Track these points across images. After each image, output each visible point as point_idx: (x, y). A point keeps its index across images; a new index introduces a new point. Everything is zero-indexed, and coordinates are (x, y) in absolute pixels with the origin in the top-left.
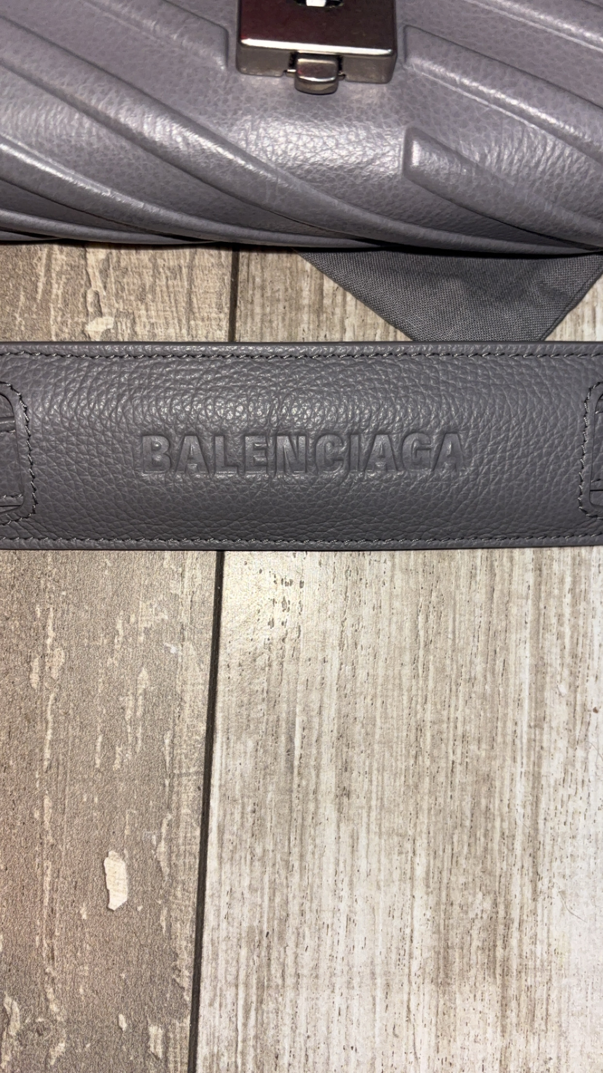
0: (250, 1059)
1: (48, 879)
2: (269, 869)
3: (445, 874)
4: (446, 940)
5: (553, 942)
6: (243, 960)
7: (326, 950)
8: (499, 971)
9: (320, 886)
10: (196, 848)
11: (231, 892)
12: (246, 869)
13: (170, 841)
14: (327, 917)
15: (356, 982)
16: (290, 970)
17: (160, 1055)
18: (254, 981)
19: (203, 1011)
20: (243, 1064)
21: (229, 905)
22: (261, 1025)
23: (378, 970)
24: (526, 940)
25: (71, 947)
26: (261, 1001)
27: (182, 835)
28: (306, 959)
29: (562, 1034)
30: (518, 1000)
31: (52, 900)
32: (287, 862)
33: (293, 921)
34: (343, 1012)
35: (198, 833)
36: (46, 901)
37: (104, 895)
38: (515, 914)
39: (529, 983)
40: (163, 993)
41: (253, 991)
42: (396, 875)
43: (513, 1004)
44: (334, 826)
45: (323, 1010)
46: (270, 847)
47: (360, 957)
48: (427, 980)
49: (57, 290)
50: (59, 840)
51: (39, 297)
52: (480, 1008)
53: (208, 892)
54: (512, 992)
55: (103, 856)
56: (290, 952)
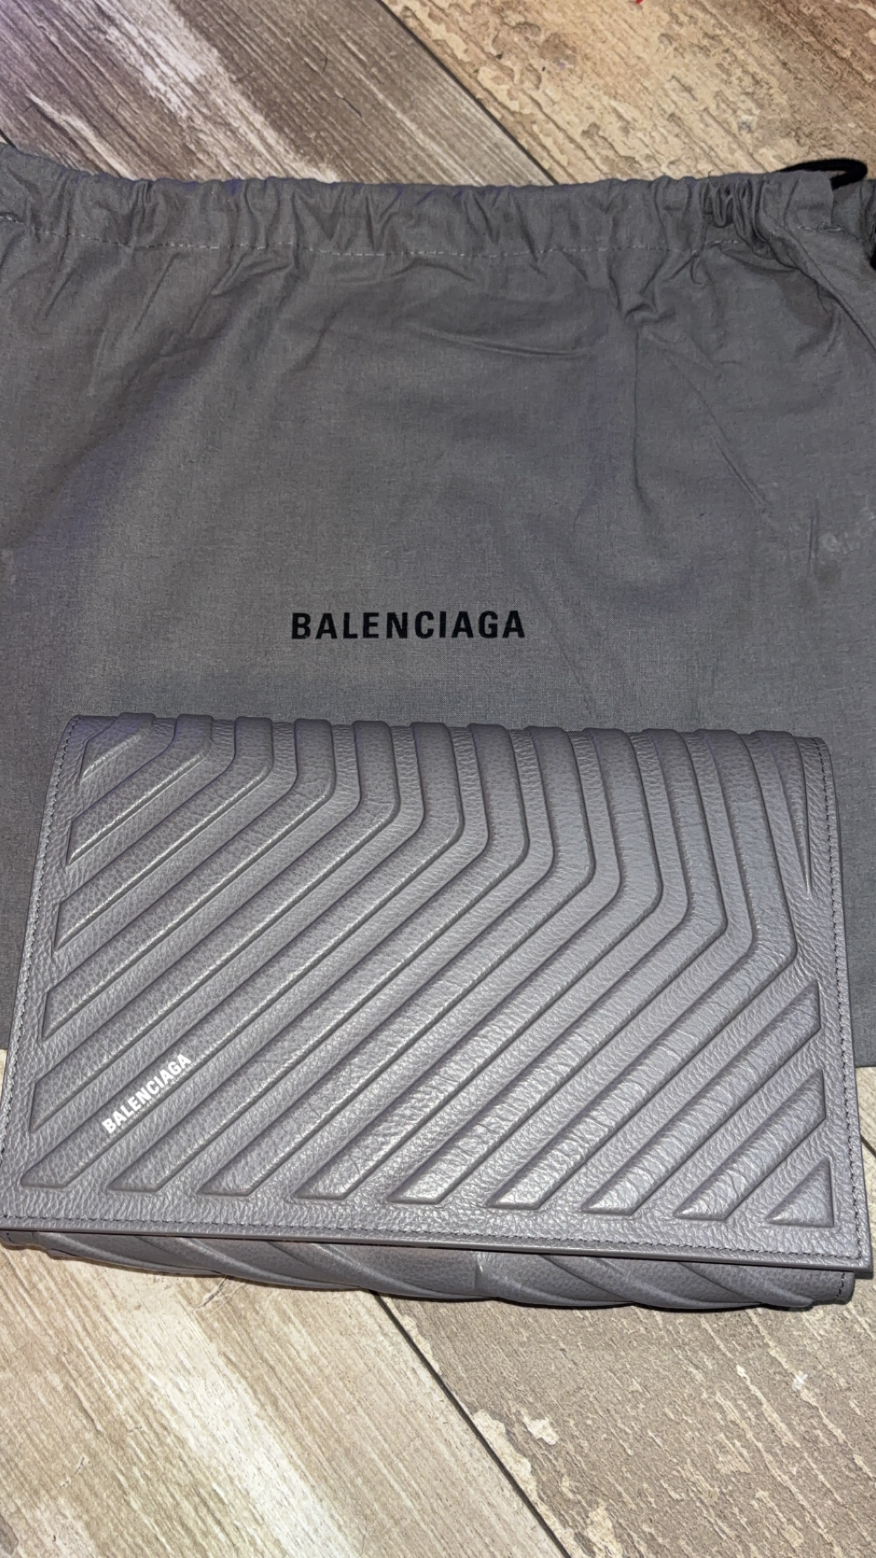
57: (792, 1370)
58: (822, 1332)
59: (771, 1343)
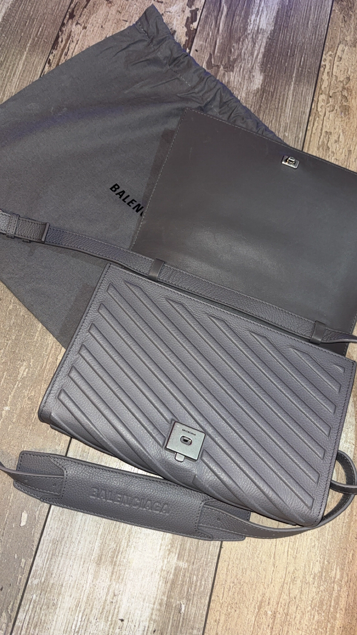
0: (45, 573)
1: (7, 515)
2: (63, 524)
3: (106, 535)
4: (102, 553)
5: (129, 560)
6: (50, 547)
7: (71, 549)
8: (113, 564)
9: (74, 531)
10: (46, 514)
11: (51, 528)
12: (57, 523)
13: (40, 511)
14: (73, 540)
15: (76, 559)
16: (61, 552)
17: (23, 567)
18: (51, 553)
19: (36, 558)
20: (43, 574)
21: (50, 531)
22: (50, 565)
23: (83, 556)
24: (122, 557)
25: (8, 534)
26: (51, 559)
27: (43, 510)
28: (66, 550)
29: (125, 585)
30: (116, 572)
31: (7, 520)
32: (67, 523)
33: (65, 539)
34: (72, 566)
35: (47, 510)
36: (5, 520)
37: (20, 522)
38: (121, 549)
39: (120, 569)
40: (28, 551)
41: (50, 555)
42: (94, 532)
43: (115, 574)
44: (81, 516)
45: (67, 564)
46: (64, 518)
47: (79, 552)
48: (95, 562)
49: (48, 367)
50: (12, 505)
51: (43, 368)
52: (106, 573)
53: (46, 527)
54: (115, 570)
55: (22, 511)
56: (62, 547)
57: (8, 405)
58: (25, 406)
59: (12, 394)
